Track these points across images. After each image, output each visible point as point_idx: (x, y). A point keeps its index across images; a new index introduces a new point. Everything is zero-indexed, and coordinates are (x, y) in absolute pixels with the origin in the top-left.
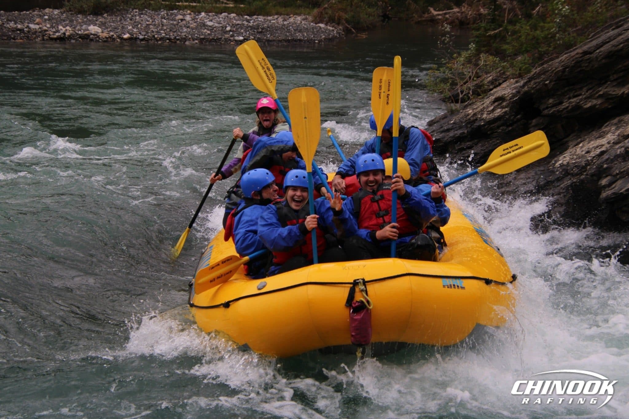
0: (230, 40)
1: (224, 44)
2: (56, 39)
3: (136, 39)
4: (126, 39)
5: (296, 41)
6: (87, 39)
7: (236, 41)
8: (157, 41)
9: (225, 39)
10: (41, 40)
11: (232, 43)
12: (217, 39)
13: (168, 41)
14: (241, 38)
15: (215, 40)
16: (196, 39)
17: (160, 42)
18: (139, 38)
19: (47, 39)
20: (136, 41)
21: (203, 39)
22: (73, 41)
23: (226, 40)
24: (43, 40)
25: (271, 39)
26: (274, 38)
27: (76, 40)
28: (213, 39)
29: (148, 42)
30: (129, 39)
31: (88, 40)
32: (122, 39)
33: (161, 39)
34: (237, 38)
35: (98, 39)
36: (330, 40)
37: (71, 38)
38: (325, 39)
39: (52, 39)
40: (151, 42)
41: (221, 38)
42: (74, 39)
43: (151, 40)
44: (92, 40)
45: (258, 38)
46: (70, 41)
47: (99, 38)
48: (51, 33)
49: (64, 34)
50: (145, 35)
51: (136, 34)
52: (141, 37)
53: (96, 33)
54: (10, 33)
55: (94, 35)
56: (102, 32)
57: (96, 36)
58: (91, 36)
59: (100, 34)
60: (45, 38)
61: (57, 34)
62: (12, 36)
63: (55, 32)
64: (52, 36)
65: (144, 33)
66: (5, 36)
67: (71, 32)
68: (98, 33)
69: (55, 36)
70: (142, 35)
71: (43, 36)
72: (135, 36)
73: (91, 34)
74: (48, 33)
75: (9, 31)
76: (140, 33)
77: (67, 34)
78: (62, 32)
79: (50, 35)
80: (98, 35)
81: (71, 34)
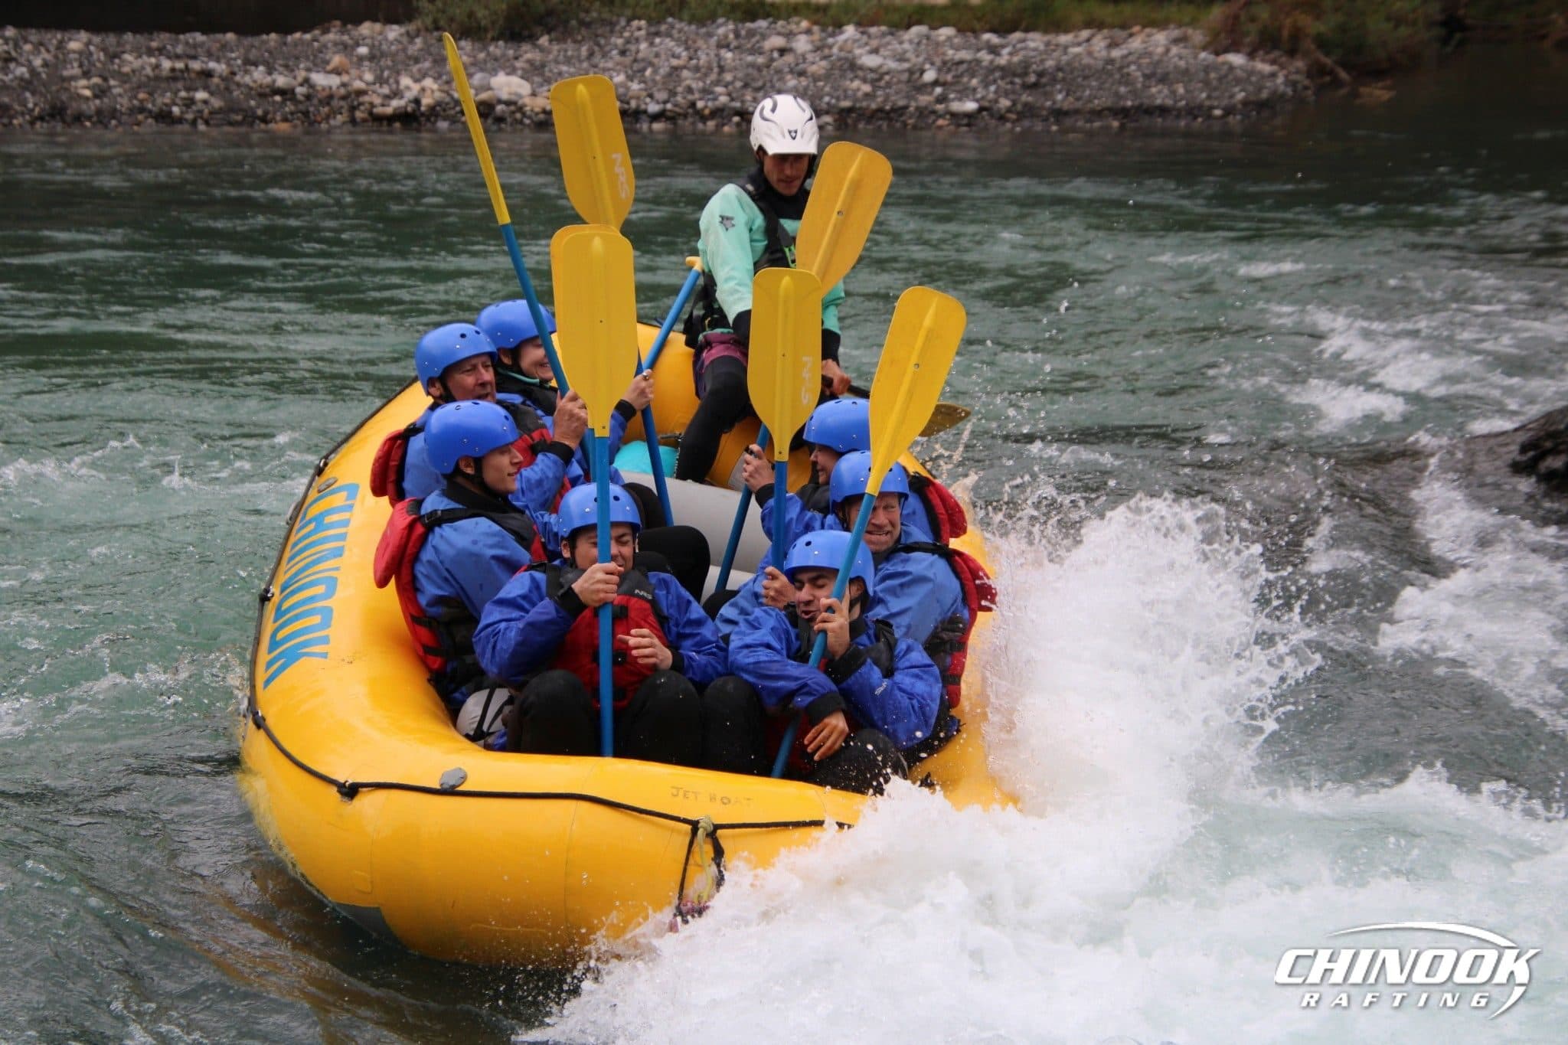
0: (934, 112)
1: (915, 127)
2: (392, 119)
3: (639, 113)
5: (1150, 111)
6: (486, 116)
7: (954, 115)
8: (704, 119)
9: (917, 108)
10: (344, 123)
11: (940, 122)
12: (893, 110)
13: (736, 119)
14: (971, 106)
15: (888, 113)
16: (827, 113)
17: (711, 124)
18: (645, 112)
19: (364, 121)
20: (637, 120)
21: (850, 110)
22: (443, 125)
23: (923, 113)
24: (353, 121)
25: (1066, 106)
26: (1079, 105)
27: (453, 119)
28: (880, 110)
29: (675, 124)
31: (490, 121)
33: (716, 113)
34: (956, 106)
35: (518, 116)
36: (1263, 106)
37: (437, 116)
38: (1245, 103)
39: (379, 119)
40: (685, 124)
41: (906, 107)
42: (445, 119)
43: (685, 116)
44: (501, 120)
45: (1026, 105)
46: (434, 123)
47: (524, 114)
48: (377, 101)
49: (417, 101)
50: (665, 102)
51: (638, 98)
52: (653, 108)
53: (513, 98)
54: (253, 103)
55: (508, 103)
56: (534, 94)
57: (512, 108)
58: (500, 108)
59: (527, 100)
60: (359, 115)
61: (395, 103)
62: (260, 112)
63: (388, 97)
64: (379, 110)
65: (662, 95)
66: (236, 111)
67: (438, 95)
68: (520, 96)
69: (389, 110)
70: (658, 102)
71: (353, 109)
72: (633, 104)
73: (500, 102)
74: (366, 99)
75: (249, 96)
76: (651, 96)
77: (426, 101)
78: (409, 95)
79: (372, 105)
80: (520, 102)
81: (439, 103)
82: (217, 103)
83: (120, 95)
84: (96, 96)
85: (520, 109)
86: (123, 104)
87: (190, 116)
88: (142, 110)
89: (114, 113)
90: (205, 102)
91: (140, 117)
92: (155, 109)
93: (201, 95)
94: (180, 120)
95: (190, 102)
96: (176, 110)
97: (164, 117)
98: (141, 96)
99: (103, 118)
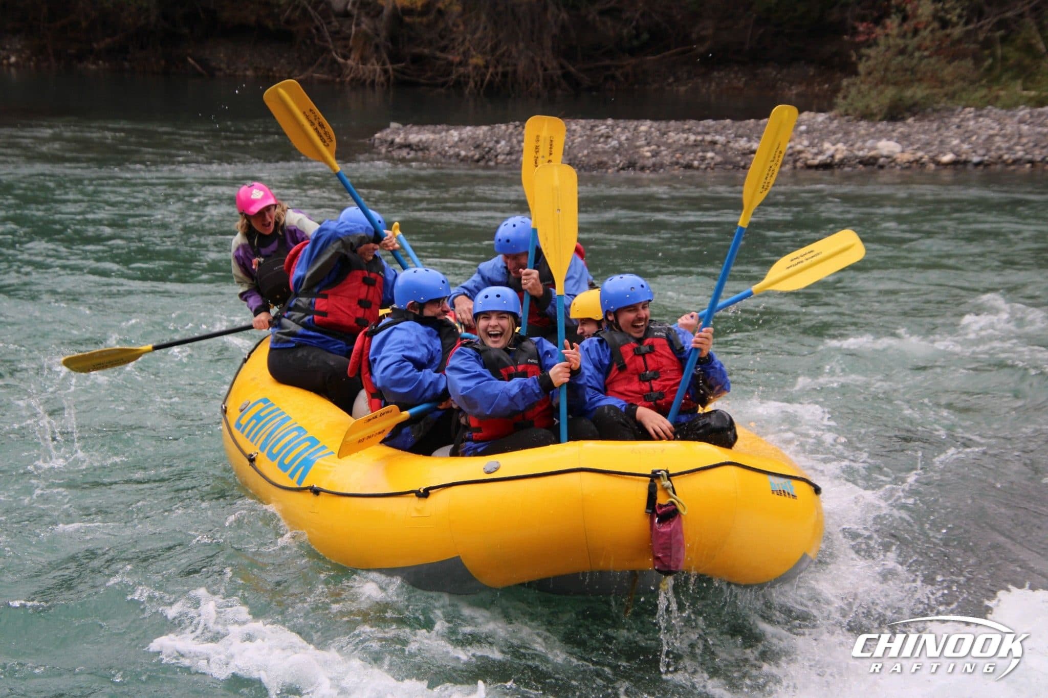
2: (817, 167)
3: (966, 162)
4: (946, 165)
6: (873, 164)
8: (1007, 165)
17: (1012, 168)
18: (971, 161)
19: (801, 168)
20: (964, 167)
22: (848, 169)
24: (795, 168)
27: (854, 167)
29: (989, 168)
30: (954, 163)
31: (876, 167)
32: (938, 163)
33: (1016, 161)
35: (893, 164)
37: (844, 164)
39: (810, 167)
40: (996, 169)
42: (849, 166)
43: (997, 164)
44: (882, 167)
46: (842, 168)
47: (897, 164)
48: (810, 156)
49: (832, 156)
50: (984, 155)
51: (967, 153)
52: (976, 159)
53: (890, 154)
54: (739, 158)
55: (887, 157)
56: (903, 152)
57: (890, 160)
58: (882, 160)
59: (898, 155)
60: (799, 164)
61: (820, 158)
62: (742, 164)
63: (817, 154)
64: (810, 162)
65: (982, 152)
66: (730, 163)
67: (846, 153)
68: (895, 153)
69: (816, 162)
70: (980, 156)
71: (795, 161)
72: (964, 157)
73: (882, 156)
74: (803, 155)
75: (736, 156)
76: (975, 152)
77: (838, 156)
78: (829, 153)
79: (807, 159)
80: (895, 156)
81: (845, 158)
82: (719, 159)
83: (666, 155)
84: (653, 156)
85: (894, 160)
86: (667, 160)
87: (703, 166)
88: (677, 163)
89: (662, 166)
90: (712, 158)
91: (676, 167)
92: (685, 163)
93: (710, 155)
94: (697, 168)
95: (703, 159)
96: (696, 163)
97: (689, 166)
98: (678, 155)
99: (655, 168)
